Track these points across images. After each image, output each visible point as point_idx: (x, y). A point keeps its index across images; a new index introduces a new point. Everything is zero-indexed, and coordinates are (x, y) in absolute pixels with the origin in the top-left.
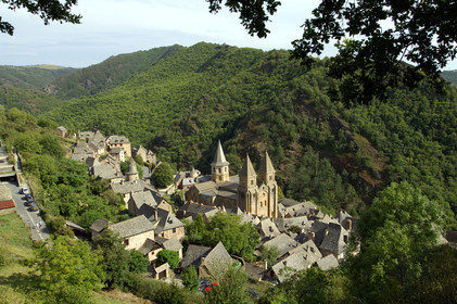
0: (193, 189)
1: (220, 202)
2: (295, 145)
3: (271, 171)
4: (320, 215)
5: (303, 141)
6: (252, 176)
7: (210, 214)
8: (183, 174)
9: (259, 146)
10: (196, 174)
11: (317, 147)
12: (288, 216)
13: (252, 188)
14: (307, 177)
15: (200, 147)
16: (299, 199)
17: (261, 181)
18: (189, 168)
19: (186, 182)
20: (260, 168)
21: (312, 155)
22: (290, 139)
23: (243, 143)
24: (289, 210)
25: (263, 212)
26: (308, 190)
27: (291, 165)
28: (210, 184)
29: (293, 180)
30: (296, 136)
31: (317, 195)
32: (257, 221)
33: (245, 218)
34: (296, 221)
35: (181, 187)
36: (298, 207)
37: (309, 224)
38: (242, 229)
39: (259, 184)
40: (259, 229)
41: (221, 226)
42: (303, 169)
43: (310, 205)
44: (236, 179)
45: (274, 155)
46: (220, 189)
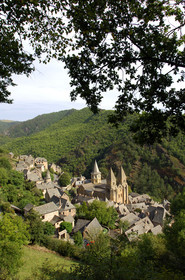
0: (81, 187)
1: (96, 194)
2: (137, 162)
3: (124, 177)
4: (152, 202)
5: (141, 160)
6: (114, 180)
7: (90, 201)
8: (75, 179)
9: (118, 163)
10: (83, 179)
11: (150, 163)
12: (134, 203)
13: (114, 187)
14: (144, 181)
15: (85, 164)
16: (140, 193)
17: (119, 183)
18: (79, 175)
19: (77, 183)
20: (118, 176)
21: (147, 168)
22: (135, 159)
23: (109, 161)
24: (135, 199)
25: (120, 200)
26: (145, 188)
27: (136, 174)
28: (90, 185)
29: (137, 182)
30: (138, 157)
31: (150, 190)
32: (117, 205)
33: (109, 204)
34: (139, 206)
35: (74, 186)
36: (140, 197)
37: (146, 207)
38: (108, 210)
39: (118, 184)
40: (118, 208)
41: (96, 208)
42: (142, 176)
43: (146, 196)
44: (105, 182)
45: (126, 168)
46: (96, 187)
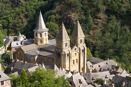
0: (19, 50)
1: (41, 60)
2: (102, 15)
3: (81, 36)
4: (120, 70)
5: (108, 12)
6: (66, 39)
7: (32, 70)
8: (11, 38)
9: (74, 16)
10: (22, 38)
11: (119, 16)
12: (95, 71)
13: (66, 49)
14: (110, 41)
15: (26, 16)
16: (104, 58)
17: (73, 44)
19: (14, 44)
20: (73, 34)
21: (115, 23)
22: (98, 10)
23: (60, 13)
24: (96, 66)
25: (75, 68)
26: (111, 51)
27: (98, 31)
28: (33, 46)
29: (99, 42)
30: (103, 8)
31: (118, 54)
32: (70, 75)
33: (59, 73)
34: (101, 75)
35: (10, 48)
36: (103, 64)
37: (111, 77)
38: (56, 81)
39: (72, 46)
40: (71, 81)
41: (40, 79)
42: (108, 34)
43: (112, 62)
44: (54, 42)
45: (84, 23)
46: (41, 49)
